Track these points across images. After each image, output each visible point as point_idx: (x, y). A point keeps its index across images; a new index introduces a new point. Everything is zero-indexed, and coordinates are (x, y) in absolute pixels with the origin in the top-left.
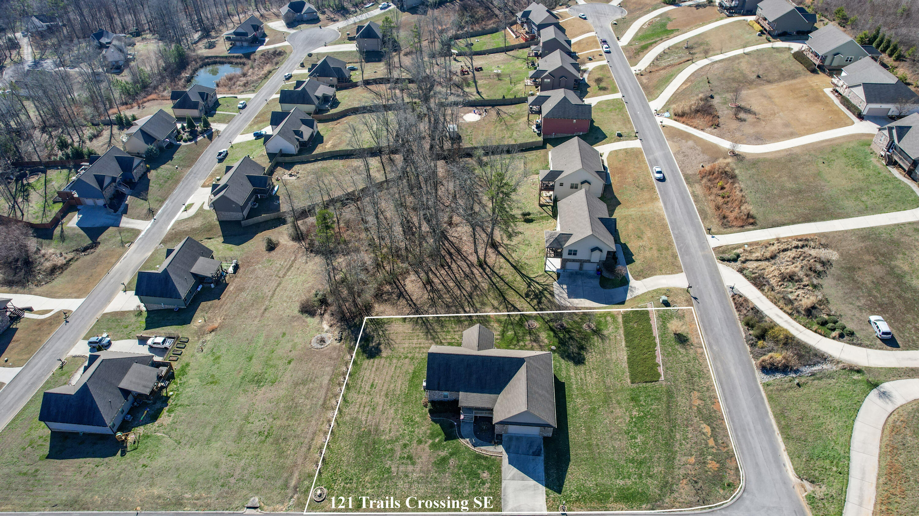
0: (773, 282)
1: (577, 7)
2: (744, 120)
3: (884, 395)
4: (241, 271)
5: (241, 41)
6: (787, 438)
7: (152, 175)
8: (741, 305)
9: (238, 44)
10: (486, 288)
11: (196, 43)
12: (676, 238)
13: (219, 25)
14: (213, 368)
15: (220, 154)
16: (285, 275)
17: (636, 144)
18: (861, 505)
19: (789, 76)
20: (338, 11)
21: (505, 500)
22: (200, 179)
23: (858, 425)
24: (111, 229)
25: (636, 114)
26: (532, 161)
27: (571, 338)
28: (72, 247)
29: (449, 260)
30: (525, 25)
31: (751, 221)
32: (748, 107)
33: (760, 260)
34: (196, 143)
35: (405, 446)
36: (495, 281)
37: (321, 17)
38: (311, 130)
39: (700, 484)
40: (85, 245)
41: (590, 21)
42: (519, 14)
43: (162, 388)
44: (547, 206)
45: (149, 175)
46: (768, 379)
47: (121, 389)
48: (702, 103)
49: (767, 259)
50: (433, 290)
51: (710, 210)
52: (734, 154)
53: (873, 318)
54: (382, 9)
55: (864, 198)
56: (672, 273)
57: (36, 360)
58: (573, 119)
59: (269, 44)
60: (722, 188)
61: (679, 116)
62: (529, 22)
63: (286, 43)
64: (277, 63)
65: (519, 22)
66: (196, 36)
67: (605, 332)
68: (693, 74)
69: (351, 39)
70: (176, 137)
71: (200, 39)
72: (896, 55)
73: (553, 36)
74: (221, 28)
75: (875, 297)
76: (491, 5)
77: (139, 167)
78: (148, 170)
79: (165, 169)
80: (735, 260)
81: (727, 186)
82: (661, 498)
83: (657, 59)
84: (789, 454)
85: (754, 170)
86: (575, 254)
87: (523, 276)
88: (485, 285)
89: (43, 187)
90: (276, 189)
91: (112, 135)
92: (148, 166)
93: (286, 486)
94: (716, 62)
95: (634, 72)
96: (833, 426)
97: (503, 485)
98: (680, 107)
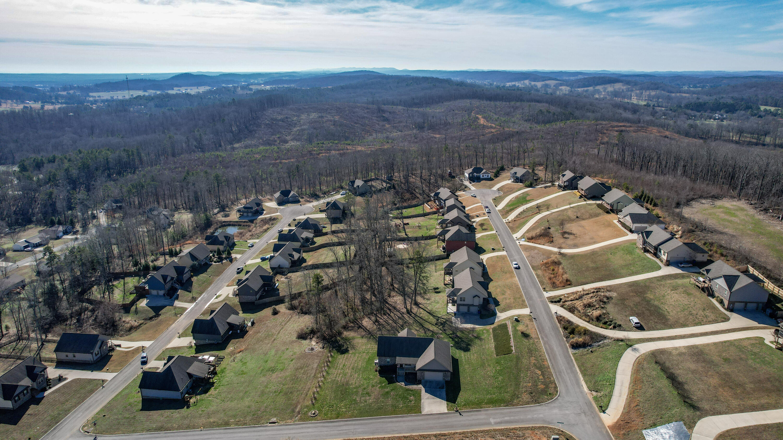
0: (580, 309)
1: (470, 191)
2: (568, 238)
3: (635, 350)
4: (256, 325)
5: (248, 212)
6: (584, 375)
7: (194, 279)
8: (561, 320)
9: (245, 214)
10: (412, 322)
11: (216, 214)
12: (525, 293)
13: (231, 205)
14: (242, 368)
15: (238, 269)
16: (286, 324)
17: (504, 253)
18: (620, 396)
19: (595, 216)
20: (312, 197)
21: (423, 408)
22: (225, 283)
23: (620, 364)
24: (168, 307)
25: (504, 240)
26: (440, 265)
27: (463, 341)
28: (142, 317)
29: (389, 312)
30: (437, 201)
31: (569, 283)
32: (570, 232)
33: (573, 300)
34: (222, 263)
35: (364, 389)
36: (417, 319)
37: (301, 200)
38: (299, 255)
39: (534, 394)
40: (151, 316)
41: (478, 198)
42: (432, 195)
43: (210, 378)
44: (448, 285)
45: (192, 279)
46: (575, 351)
47: (188, 373)
48: (543, 231)
49: (577, 299)
50: (379, 325)
51: (546, 280)
52: (560, 254)
53: (631, 318)
54: (342, 195)
55: (632, 268)
56: (521, 308)
57: (125, 371)
58: (465, 241)
59: (265, 215)
60: (553, 270)
61: (530, 239)
62: (439, 199)
63: (278, 214)
64: (272, 224)
65: (432, 199)
66: (216, 211)
67: (483, 337)
68: (540, 219)
69: (321, 211)
70: (210, 259)
71: (218, 212)
72: (653, 203)
73: (453, 203)
74: (232, 206)
75: (635, 311)
76: (414, 192)
77: (188, 274)
78: (192, 276)
79: (202, 276)
80: (559, 301)
81: (556, 269)
82: (512, 400)
83: (519, 214)
84: (585, 381)
85: (572, 260)
86: (464, 300)
87: (434, 316)
88: (411, 321)
89: (123, 286)
90: (277, 285)
91: (165, 260)
92: (192, 274)
93: (293, 411)
94: (554, 212)
95: (505, 221)
96: (608, 366)
97: (422, 401)
98: (530, 235)
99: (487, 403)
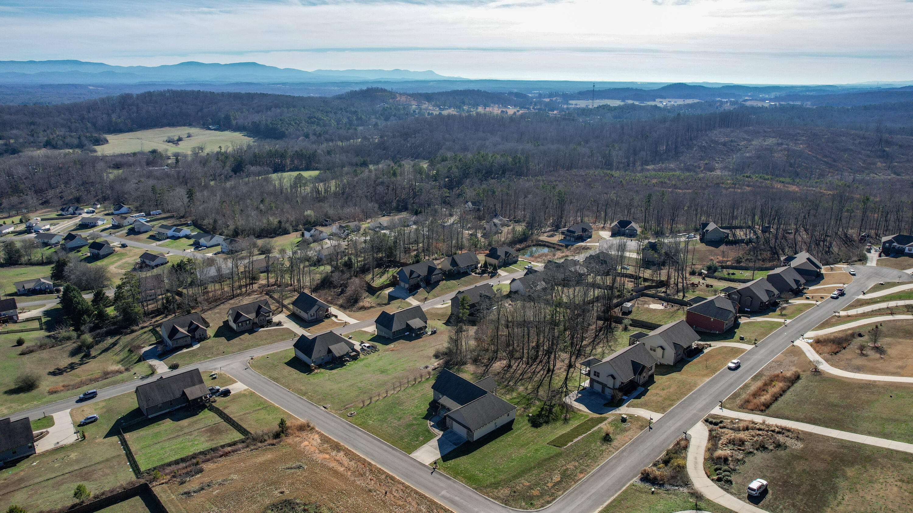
0: (723, 441)
2: (867, 356)
5: (570, 236)
8: (679, 444)
9: (568, 238)
10: (536, 380)
11: (545, 232)
12: (688, 398)
21: (417, 451)
24: (400, 300)
25: (781, 333)
27: (548, 416)
28: (377, 302)
29: (536, 363)
31: (764, 409)
33: (733, 429)
34: (481, 276)
36: (545, 379)
39: (516, 494)
40: (384, 302)
41: (857, 277)
42: (783, 258)
43: (346, 360)
45: (441, 282)
46: (638, 483)
47: (329, 348)
51: (745, 395)
52: (815, 371)
53: (757, 480)
54: (687, 238)
56: (657, 411)
58: (711, 317)
59: (587, 242)
60: (773, 386)
61: (819, 343)
63: (599, 244)
64: (577, 253)
66: (549, 229)
70: (473, 270)
77: (438, 276)
78: (443, 280)
79: (451, 282)
80: (716, 424)
82: (488, 487)
85: (816, 384)
86: (598, 376)
87: (565, 383)
92: (446, 278)
93: (345, 406)
95: (835, 314)
97: (424, 445)
99: (465, 477)
